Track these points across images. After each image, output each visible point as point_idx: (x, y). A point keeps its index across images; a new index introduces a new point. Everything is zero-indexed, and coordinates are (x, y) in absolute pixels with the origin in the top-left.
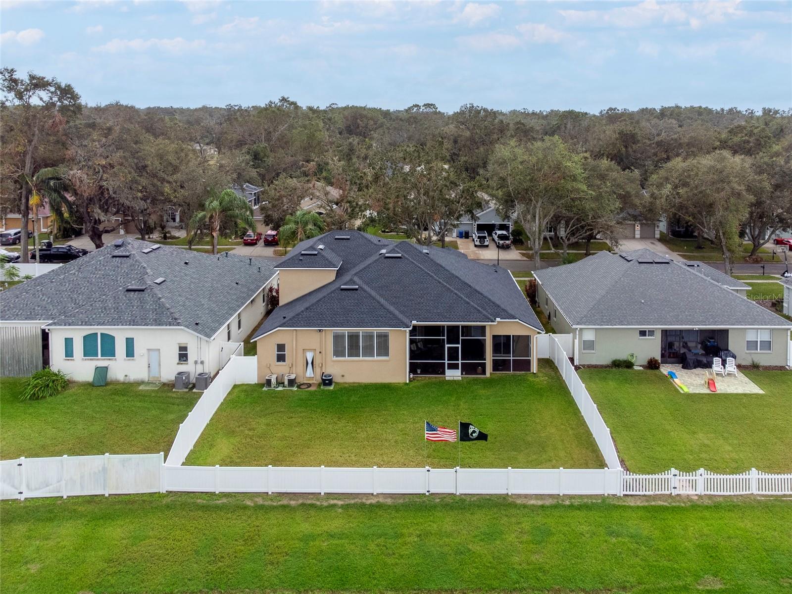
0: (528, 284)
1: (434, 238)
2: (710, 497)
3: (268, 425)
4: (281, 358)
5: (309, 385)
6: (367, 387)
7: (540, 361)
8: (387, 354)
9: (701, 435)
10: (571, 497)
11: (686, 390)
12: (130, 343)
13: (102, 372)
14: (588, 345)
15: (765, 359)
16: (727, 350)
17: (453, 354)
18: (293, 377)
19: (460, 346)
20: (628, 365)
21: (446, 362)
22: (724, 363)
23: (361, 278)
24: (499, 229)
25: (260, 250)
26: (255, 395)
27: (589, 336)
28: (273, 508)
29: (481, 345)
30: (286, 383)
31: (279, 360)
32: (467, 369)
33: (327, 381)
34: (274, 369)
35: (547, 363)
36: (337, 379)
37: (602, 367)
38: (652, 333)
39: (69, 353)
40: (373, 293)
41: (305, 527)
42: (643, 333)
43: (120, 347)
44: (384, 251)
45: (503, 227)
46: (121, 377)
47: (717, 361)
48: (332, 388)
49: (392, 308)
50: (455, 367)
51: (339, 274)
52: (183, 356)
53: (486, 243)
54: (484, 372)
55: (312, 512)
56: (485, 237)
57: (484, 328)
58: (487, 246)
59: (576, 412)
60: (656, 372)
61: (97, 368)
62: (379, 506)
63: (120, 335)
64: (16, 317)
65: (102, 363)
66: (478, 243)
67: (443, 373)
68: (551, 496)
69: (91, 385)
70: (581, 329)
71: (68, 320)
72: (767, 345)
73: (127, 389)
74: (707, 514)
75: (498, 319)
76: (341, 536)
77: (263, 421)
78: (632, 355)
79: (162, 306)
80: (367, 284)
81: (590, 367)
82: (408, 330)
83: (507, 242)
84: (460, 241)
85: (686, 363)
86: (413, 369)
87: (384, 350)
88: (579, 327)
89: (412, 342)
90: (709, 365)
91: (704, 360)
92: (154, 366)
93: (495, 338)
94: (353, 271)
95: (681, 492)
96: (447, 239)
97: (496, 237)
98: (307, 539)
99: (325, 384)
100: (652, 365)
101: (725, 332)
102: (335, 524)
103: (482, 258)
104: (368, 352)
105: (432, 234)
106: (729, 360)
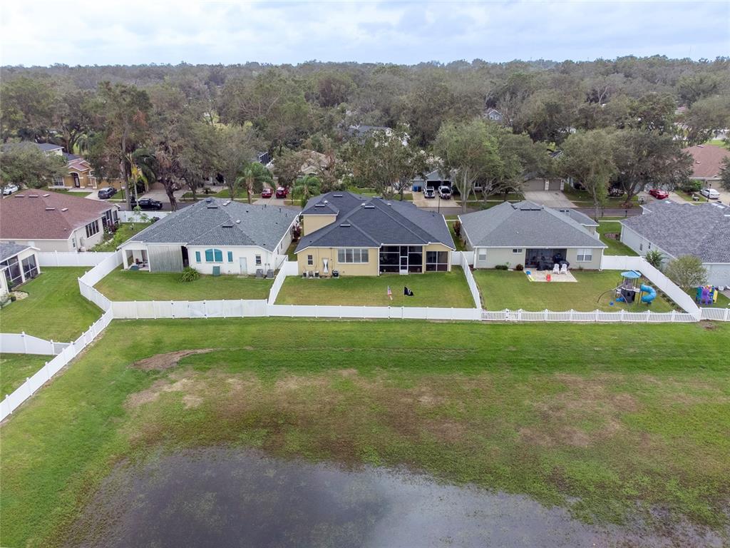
0: (455, 223)
1: (396, 192)
2: (524, 321)
3: (309, 292)
4: (310, 263)
5: (326, 277)
6: (357, 277)
7: (453, 267)
8: (367, 261)
9: (531, 299)
10: (456, 320)
11: (533, 280)
12: (230, 255)
13: (217, 269)
14: (482, 257)
15: (586, 265)
16: (565, 260)
17: (404, 261)
18: (317, 272)
19: (408, 257)
20: (505, 268)
21: (400, 265)
22: (560, 267)
23: (351, 220)
24: (444, 185)
25: (273, 201)
26: (299, 280)
27: (483, 252)
28: (318, 322)
29: (420, 257)
30: (314, 275)
31: (309, 264)
32: (411, 269)
33: (335, 274)
34: (307, 269)
35: (458, 268)
36: (341, 274)
37: (489, 269)
38: (520, 250)
39: (198, 259)
40: (359, 229)
41: (335, 328)
42: (515, 251)
43: (225, 257)
44: (364, 204)
45: (447, 183)
46: (227, 272)
47: (557, 266)
48: (338, 278)
49: (370, 237)
50: (405, 268)
51: (338, 218)
52: (259, 261)
53: (433, 196)
54: (421, 271)
55: (337, 323)
56: (432, 191)
57: (421, 247)
58: (434, 197)
59: (468, 288)
60: (520, 272)
61: (214, 267)
62: (367, 322)
63: (225, 250)
64: (168, 241)
65: (217, 264)
66: (427, 195)
67: (398, 271)
68: (447, 320)
69: (212, 275)
70: (478, 248)
71: (197, 243)
72: (589, 258)
73: (231, 277)
74: (518, 327)
75: (429, 243)
76: (351, 331)
77: (306, 291)
78: (508, 263)
79: (244, 235)
80: (354, 223)
81: (482, 269)
82: (379, 248)
83: (448, 194)
84: (414, 194)
85: (539, 267)
86: (382, 269)
87: (365, 258)
88: (477, 247)
89: (381, 255)
90: (551, 269)
91: (550, 266)
92: (243, 266)
93: (428, 253)
94: (346, 217)
95: (510, 320)
96: (405, 192)
97: (440, 191)
98: (335, 332)
99: (335, 276)
100: (519, 268)
101: (565, 250)
102: (348, 327)
103: (429, 206)
104: (357, 260)
105: (394, 189)
106: (564, 266)
